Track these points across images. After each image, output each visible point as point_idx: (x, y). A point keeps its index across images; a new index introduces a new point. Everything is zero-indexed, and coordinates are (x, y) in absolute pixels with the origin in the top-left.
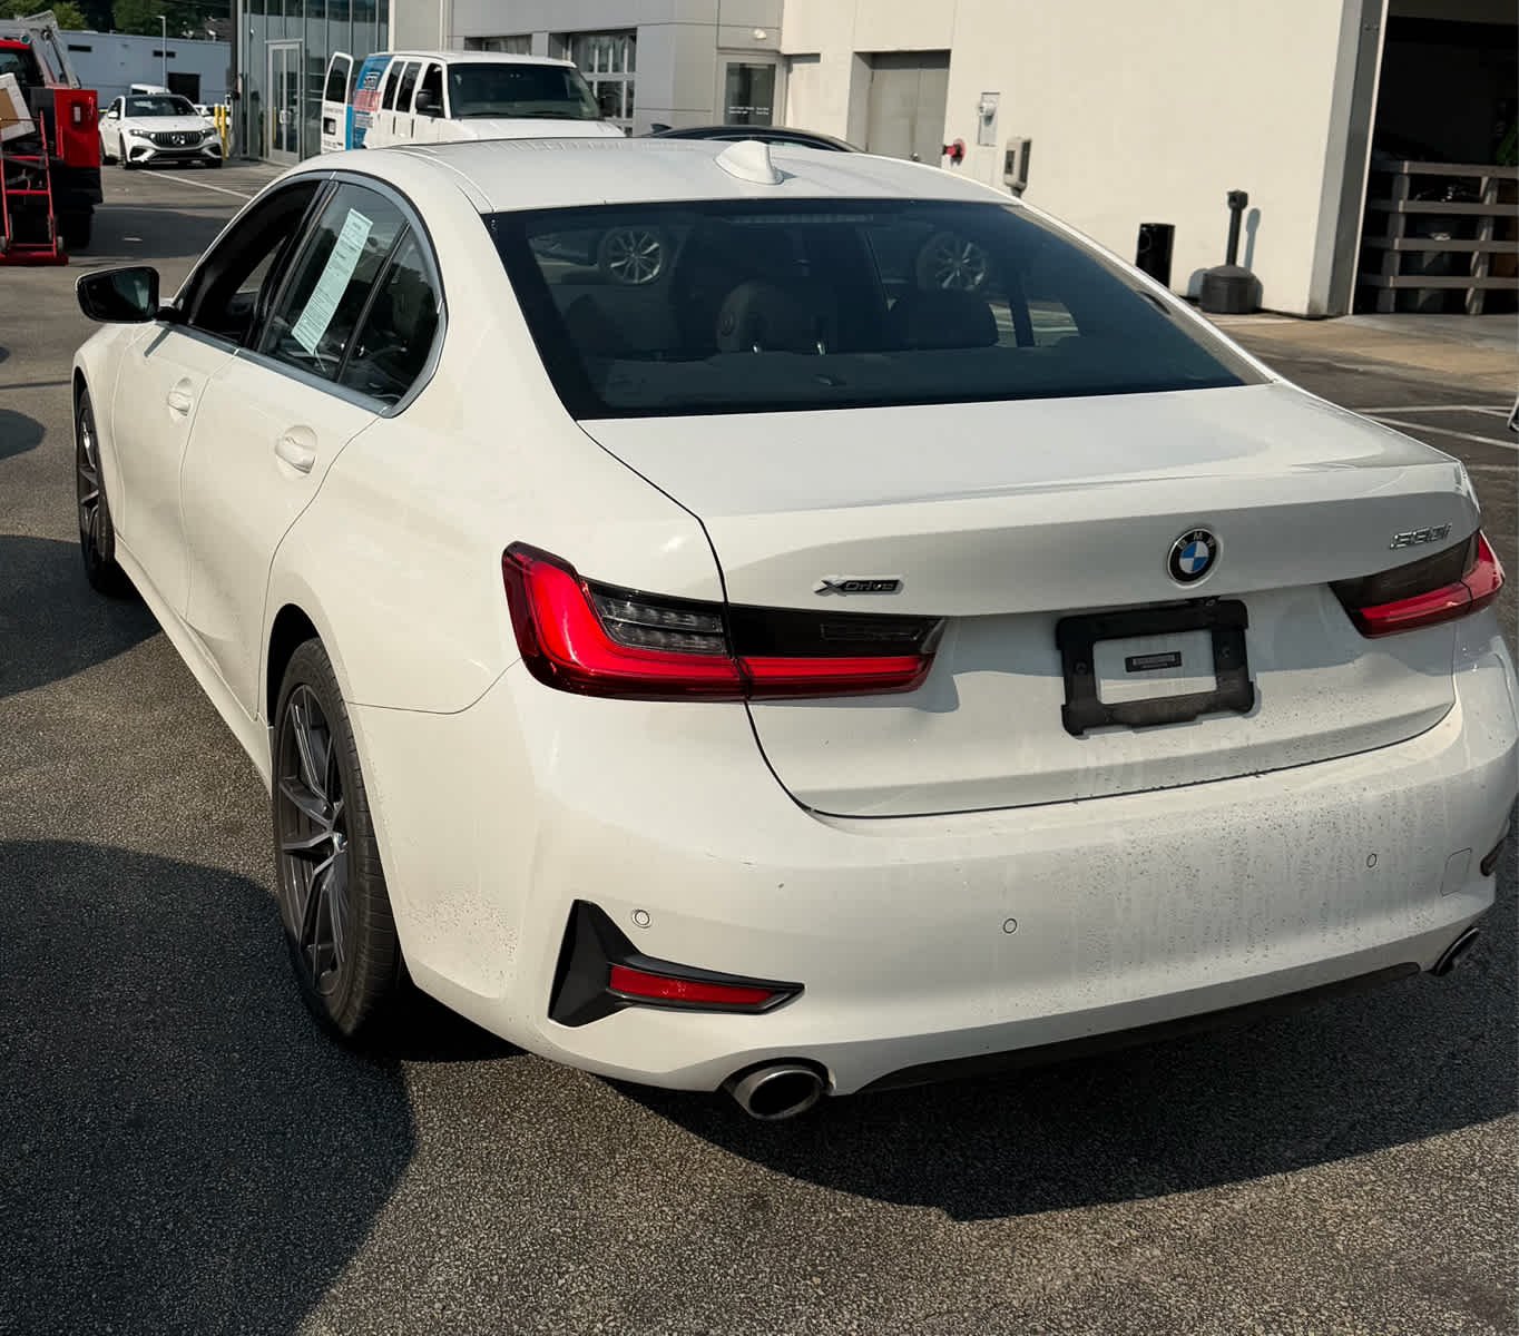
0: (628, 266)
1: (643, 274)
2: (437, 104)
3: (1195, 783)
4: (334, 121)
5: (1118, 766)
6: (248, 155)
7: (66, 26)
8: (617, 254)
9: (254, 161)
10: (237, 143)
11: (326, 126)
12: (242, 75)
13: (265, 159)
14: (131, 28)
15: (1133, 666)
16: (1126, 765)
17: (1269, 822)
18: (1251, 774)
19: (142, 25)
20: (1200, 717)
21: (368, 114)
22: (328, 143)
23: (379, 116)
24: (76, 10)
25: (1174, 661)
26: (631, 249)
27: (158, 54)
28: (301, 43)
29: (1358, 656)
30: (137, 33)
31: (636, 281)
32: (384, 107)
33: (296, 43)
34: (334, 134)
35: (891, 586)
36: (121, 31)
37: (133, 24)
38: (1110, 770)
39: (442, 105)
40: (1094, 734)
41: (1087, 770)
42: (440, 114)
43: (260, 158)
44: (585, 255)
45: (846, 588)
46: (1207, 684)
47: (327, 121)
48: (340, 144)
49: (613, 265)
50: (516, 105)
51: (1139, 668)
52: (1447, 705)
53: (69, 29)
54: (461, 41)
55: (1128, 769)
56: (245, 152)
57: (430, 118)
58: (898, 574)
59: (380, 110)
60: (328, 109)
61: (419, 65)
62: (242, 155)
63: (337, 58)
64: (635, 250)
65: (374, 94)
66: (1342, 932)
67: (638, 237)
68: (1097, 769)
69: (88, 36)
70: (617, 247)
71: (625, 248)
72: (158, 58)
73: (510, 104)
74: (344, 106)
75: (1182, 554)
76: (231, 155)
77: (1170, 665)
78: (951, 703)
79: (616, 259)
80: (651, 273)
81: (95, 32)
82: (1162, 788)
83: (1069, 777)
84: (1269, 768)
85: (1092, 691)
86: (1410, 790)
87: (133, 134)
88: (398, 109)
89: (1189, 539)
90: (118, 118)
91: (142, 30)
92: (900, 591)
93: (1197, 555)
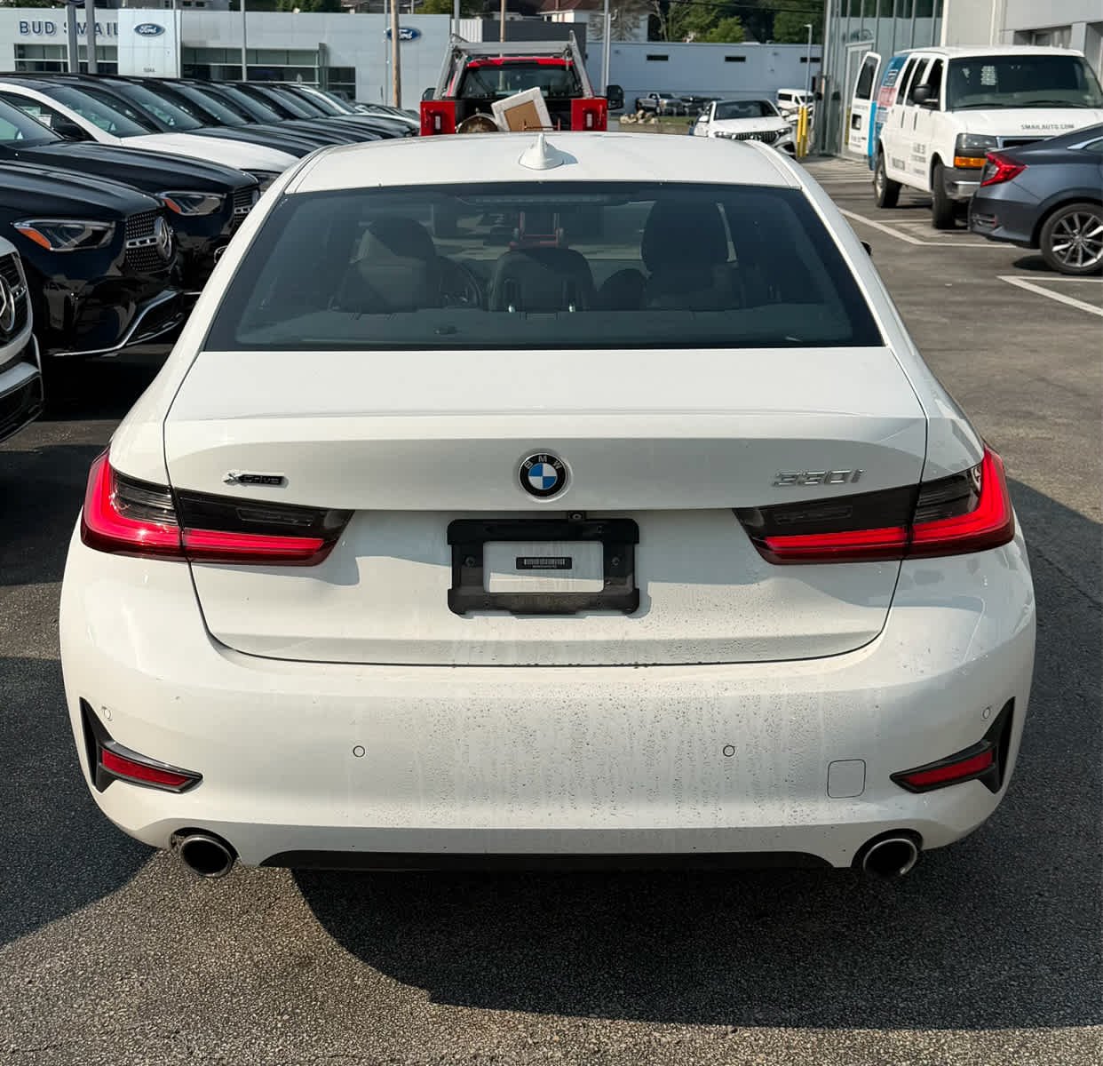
0: (1072, 248)
1: (1087, 257)
2: (935, 98)
3: (570, 666)
4: (860, 117)
5: (491, 643)
6: (826, 152)
7: (728, 39)
8: (1060, 236)
9: (829, 156)
10: (816, 140)
11: (854, 122)
12: (826, 78)
13: (839, 155)
14: (787, 38)
15: (522, 564)
16: (498, 643)
17: (613, 702)
18: (630, 665)
19: (796, 34)
20: (582, 613)
21: (885, 109)
22: (855, 139)
23: (893, 111)
24: (738, 24)
25: (566, 564)
26: (1075, 231)
27: (804, 60)
28: (873, 44)
29: (764, 579)
30: (793, 42)
31: (1078, 265)
32: (897, 103)
33: (869, 44)
34: (859, 129)
35: (278, 481)
36: (778, 41)
37: (789, 34)
38: (484, 644)
39: (939, 99)
40: (476, 615)
41: (461, 643)
42: (936, 107)
43: (834, 154)
44: (1027, 238)
45: (244, 480)
46: (596, 586)
47: (856, 117)
48: (864, 139)
49: (1056, 248)
50: (1016, 95)
51: (530, 567)
52: (874, 632)
53: (731, 42)
54: (1010, 36)
55: (500, 646)
56: (823, 148)
57: (928, 111)
58: (283, 471)
59: (895, 106)
60: (857, 107)
61: (928, 60)
62: (821, 152)
63: (869, 57)
64: (1079, 233)
65: (892, 90)
66: (700, 808)
67: (1083, 220)
68: (472, 642)
69: (749, 48)
70: (1061, 230)
71: (1069, 230)
72: (804, 64)
73: (1010, 94)
74: (868, 103)
75: (529, 473)
76: (811, 151)
77: (559, 567)
78: (352, 578)
79: (1058, 242)
80: (1096, 257)
81: (757, 43)
82: (536, 666)
83: (445, 646)
84: (651, 663)
85: (480, 581)
86: (778, 697)
87: (717, 136)
88: (907, 104)
89: (535, 460)
90: (708, 122)
91: (797, 39)
92: (286, 486)
93: (545, 475)
